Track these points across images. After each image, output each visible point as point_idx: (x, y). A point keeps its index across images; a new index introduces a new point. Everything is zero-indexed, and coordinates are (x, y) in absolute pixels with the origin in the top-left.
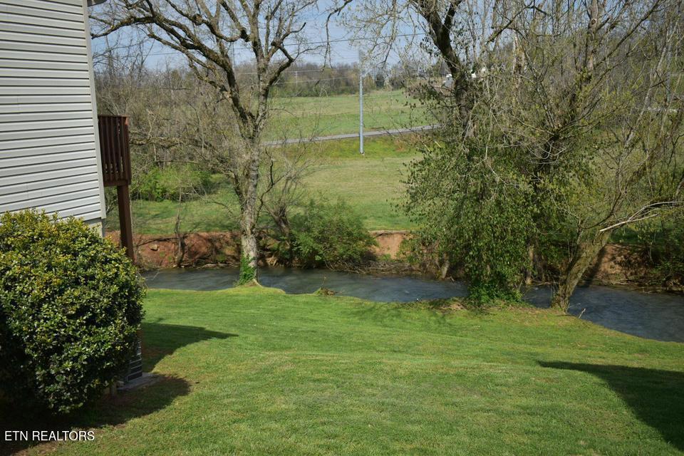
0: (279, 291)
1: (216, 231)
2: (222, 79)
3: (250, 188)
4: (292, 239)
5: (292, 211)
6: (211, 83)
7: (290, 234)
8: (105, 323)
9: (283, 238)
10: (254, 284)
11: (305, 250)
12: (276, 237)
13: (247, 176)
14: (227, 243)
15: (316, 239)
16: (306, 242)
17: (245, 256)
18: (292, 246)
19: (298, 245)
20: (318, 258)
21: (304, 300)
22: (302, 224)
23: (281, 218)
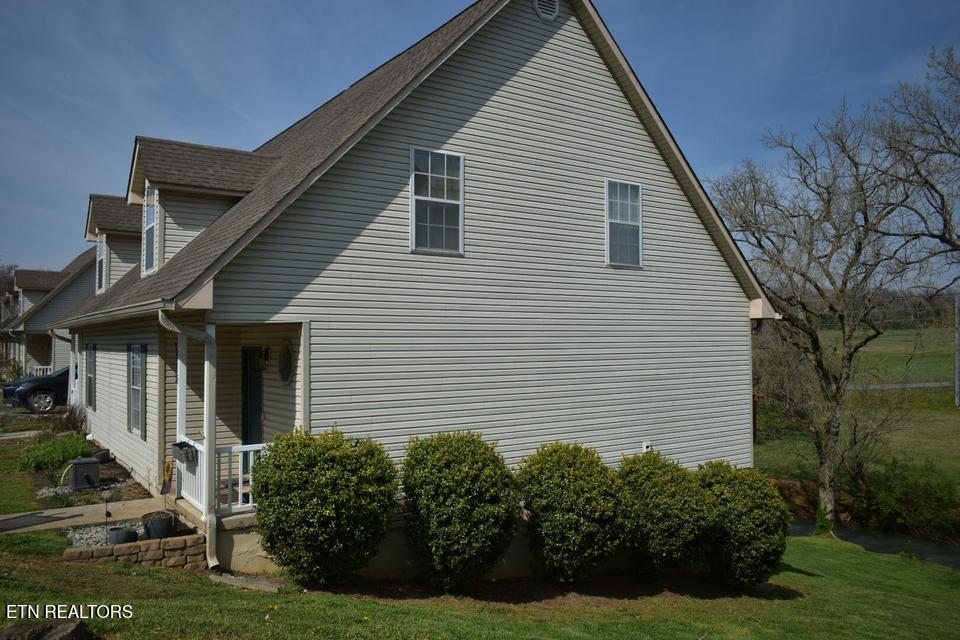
0: (858, 547)
1: (786, 479)
2: (806, 341)
3: (831, 443)
4: (870, 497)
5: (871, 467)
6: (794, 344)
7: (868, 491)
8: (772, 533)
9: (859, 494)
10: (831, 536)
11: (886, 510)
12: (850, 493)
13: (828, 431)
14: (797, 492)
15: (898, 500)
16: (887, 502)
17: (822, 507)
18: (869, 505)
19: (877, 504)
20: (900, 520)
21: (886, 559)
22: (883, 482)
23: (858, 474)
